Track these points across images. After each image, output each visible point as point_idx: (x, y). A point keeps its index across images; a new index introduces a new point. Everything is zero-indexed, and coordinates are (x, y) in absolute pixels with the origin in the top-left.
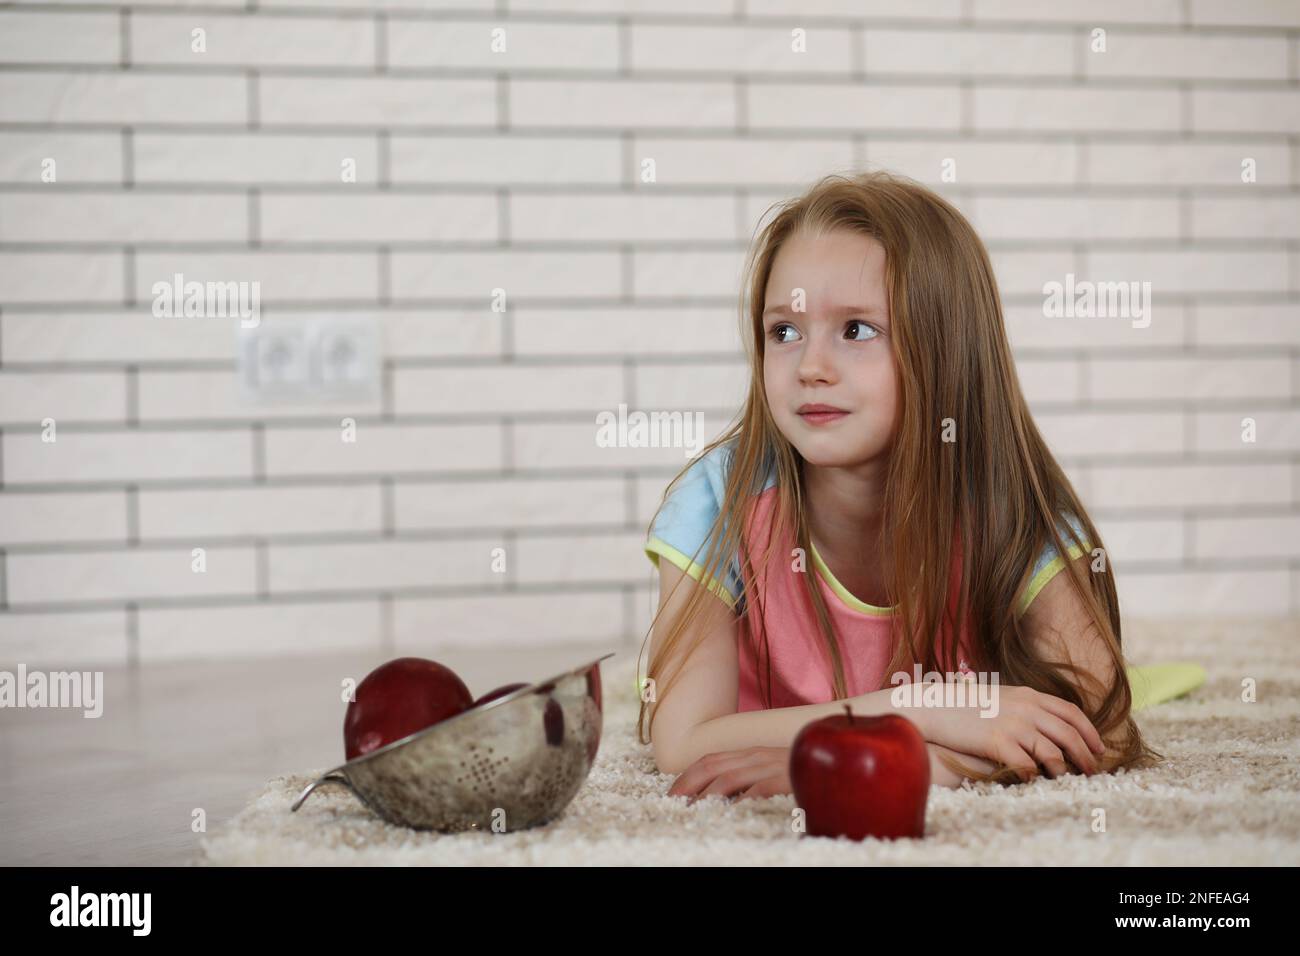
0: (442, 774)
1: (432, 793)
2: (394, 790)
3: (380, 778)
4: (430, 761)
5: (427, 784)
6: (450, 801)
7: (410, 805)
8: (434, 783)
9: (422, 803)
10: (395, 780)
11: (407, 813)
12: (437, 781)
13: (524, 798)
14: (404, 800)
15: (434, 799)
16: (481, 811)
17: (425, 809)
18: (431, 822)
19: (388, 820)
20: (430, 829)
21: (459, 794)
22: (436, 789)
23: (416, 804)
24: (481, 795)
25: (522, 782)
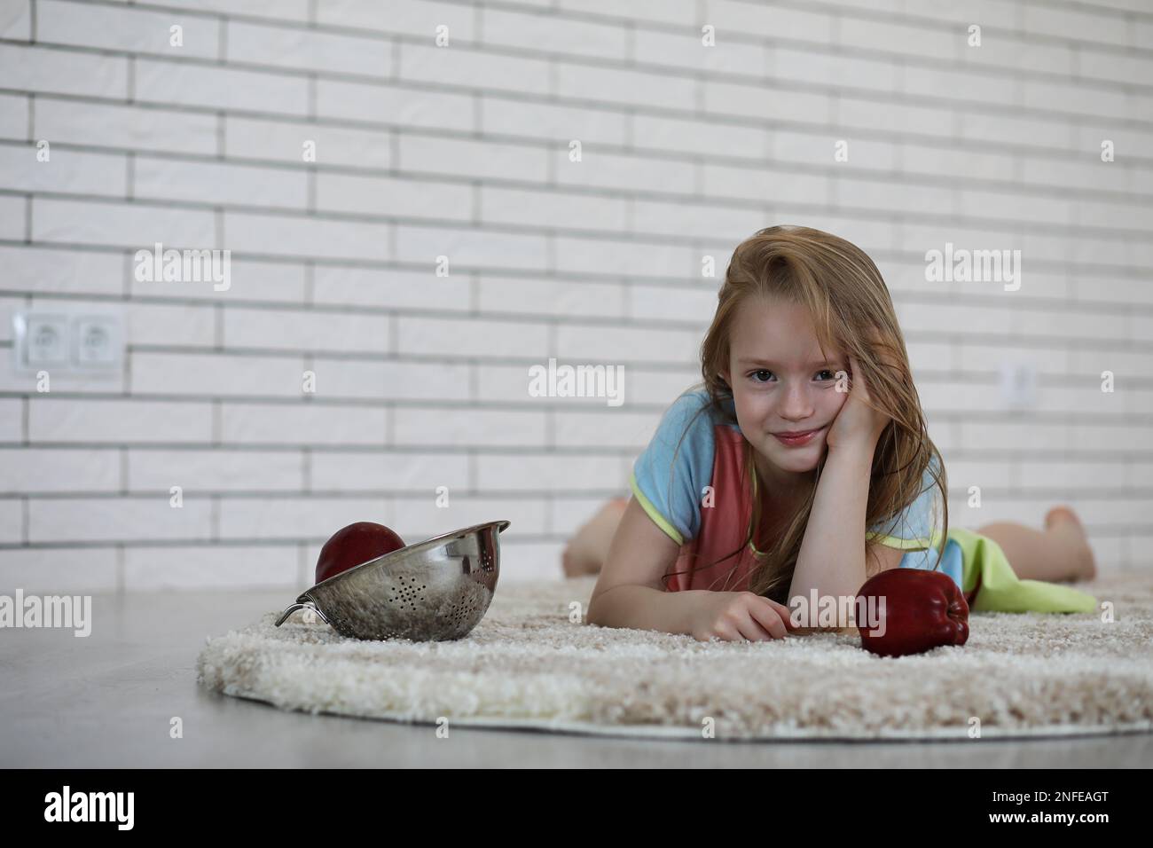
0: (381, 602)
1: (374, 613)
2: (348, 612)
3: (338, 603)
4: (372, 589)
5: (371, 606)
6: (386, 619)
7: (358, 622)
8: (375, 606)
9: (366, 620)
10: (349, 604)
11: (355, 628)
12: (378, 605)
13: (439, 619)
14: (354, 618)
15: (374, 617)
16: (408, 627)
17: (368, 623)
18: (373, 633)
19: (342, 633)
20: (372, 639)
21: (393, 614)
22: (376, 609)
23: (362, 621)
24: (407, 614)
25: (438, 608)
